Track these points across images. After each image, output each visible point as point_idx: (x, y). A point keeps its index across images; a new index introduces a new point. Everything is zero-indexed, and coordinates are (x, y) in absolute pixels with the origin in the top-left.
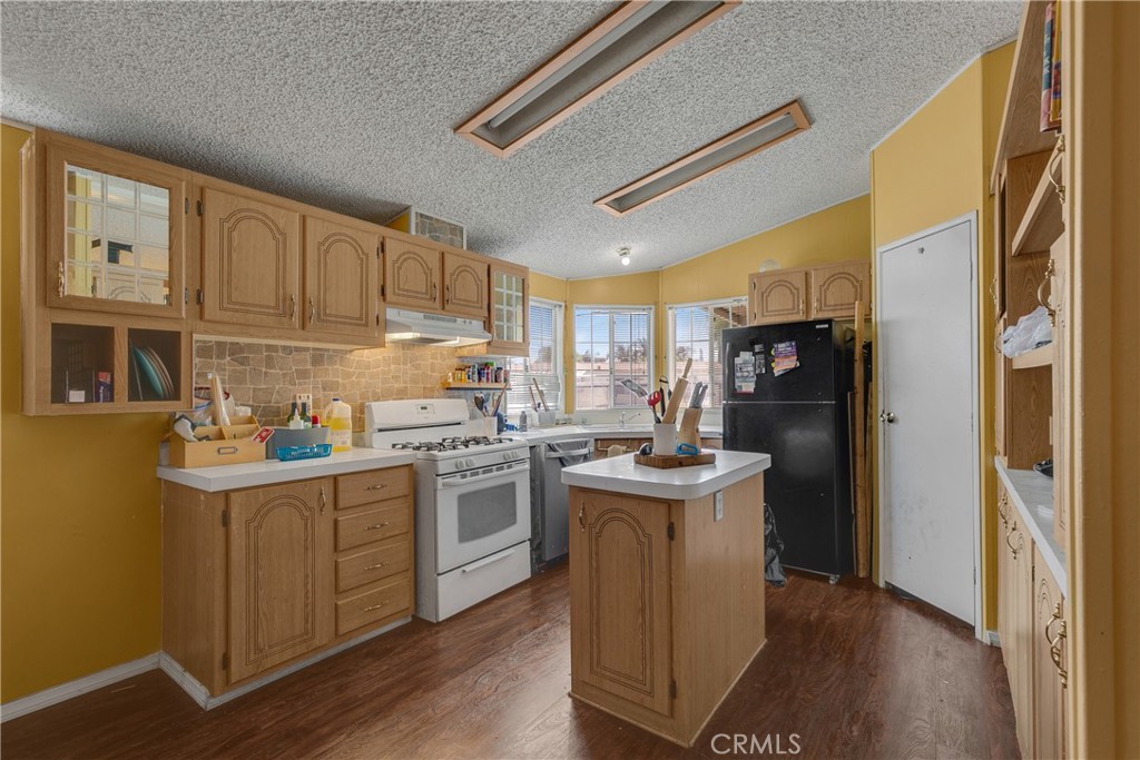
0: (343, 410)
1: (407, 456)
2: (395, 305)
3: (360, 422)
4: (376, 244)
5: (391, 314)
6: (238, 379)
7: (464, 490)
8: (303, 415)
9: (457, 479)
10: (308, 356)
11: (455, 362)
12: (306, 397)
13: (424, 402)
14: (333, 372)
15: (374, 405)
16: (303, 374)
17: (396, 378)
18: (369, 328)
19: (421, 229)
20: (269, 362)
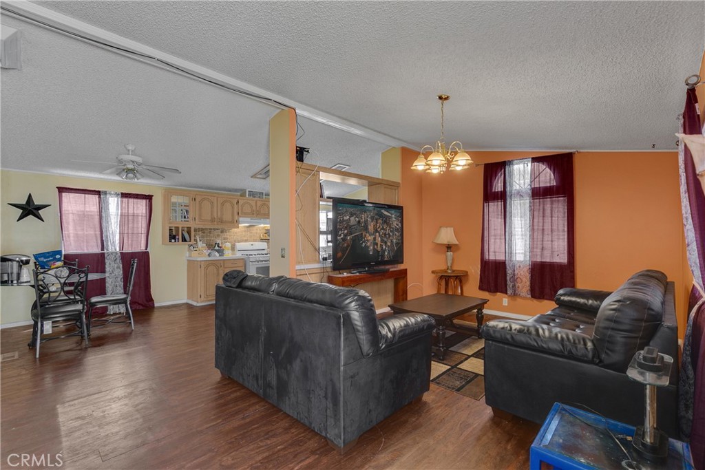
0: (228, 245)
1: (243, 257)
2: (242, 217)
3: (233, 248)
4: (236, 201)
5: (241, 219)
6: (203, 237)
7: (258, 266)
8: (218, 246)
9: (256, 263)
10: (220, 231)
11: (265, 231)
12: (219, 241)
13: (252, 243)
14: (226, 235)
15: (237, 244)
16: (218, 235)
17: (244, 236)
18: (235, 223)
19: (250, 195)
20: (210, 233)
